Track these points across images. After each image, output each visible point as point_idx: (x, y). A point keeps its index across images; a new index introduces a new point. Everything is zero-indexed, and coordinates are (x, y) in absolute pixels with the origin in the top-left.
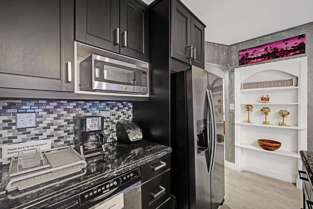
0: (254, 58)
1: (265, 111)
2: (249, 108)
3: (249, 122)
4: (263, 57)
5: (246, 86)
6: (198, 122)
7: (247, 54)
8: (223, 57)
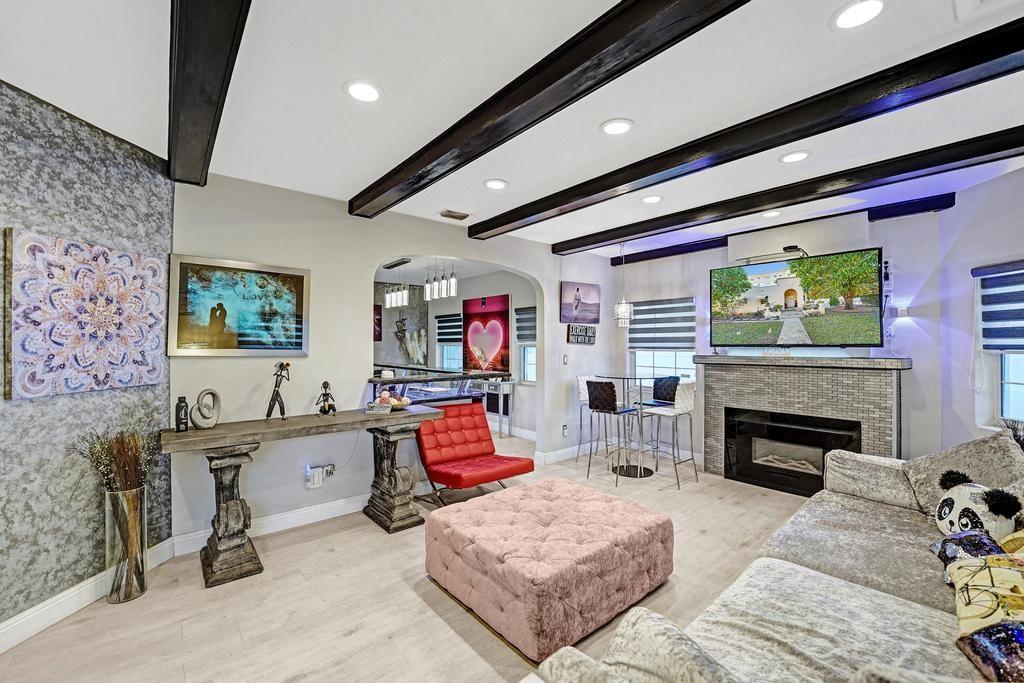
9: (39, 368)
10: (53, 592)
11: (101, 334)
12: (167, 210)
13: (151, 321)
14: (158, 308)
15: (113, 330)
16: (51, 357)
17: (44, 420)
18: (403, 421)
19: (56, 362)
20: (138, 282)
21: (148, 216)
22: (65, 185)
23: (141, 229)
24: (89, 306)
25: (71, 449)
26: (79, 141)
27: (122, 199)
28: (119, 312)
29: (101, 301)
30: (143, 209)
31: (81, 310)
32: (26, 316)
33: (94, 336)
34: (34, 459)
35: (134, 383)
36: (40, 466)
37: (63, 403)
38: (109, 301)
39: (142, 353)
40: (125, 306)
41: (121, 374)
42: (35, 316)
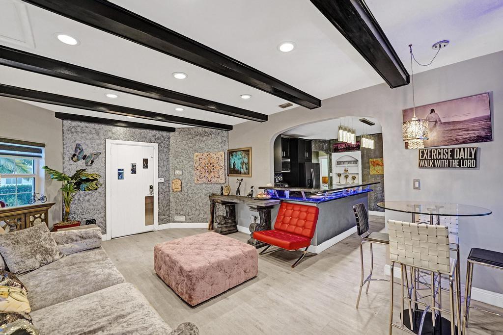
0: (340, 149)
1: (346, 177)
2: (339, 175)
3: (339, 183)
4: (344, 148)
5: (339, 163)
6: (308, 180)
7: (337, 146)
8: (326, 146)
9: (198, 178)
10: (202, 222)
11: (209, 171)
12: (227, 139)
13: (221, 167)
14: (223, 165)
15: (212, 170)
16: (200, 176)
17: (201, 188)
18: (251, 203)
19: (201, 177)
20: (217, 159)
21: (221, 142)
22: (204, 142)
23: (220, 146)
24: (207, 166)
25: (205, 195)
26: (205, 132)
27: (215, 140)
28: (213, 166)
29: (209, 164)
30: (220, 141)
31: (205, 166)
32: (196, 168)
33: (208, 172)
34: (199, 195)
35: (217, 182)
36: (200, 196)
37: (204, 185)
38: (211, 164)
39: (219, 175)
40: (215, 165)
41: (213, 180)
42: (197, 168)
